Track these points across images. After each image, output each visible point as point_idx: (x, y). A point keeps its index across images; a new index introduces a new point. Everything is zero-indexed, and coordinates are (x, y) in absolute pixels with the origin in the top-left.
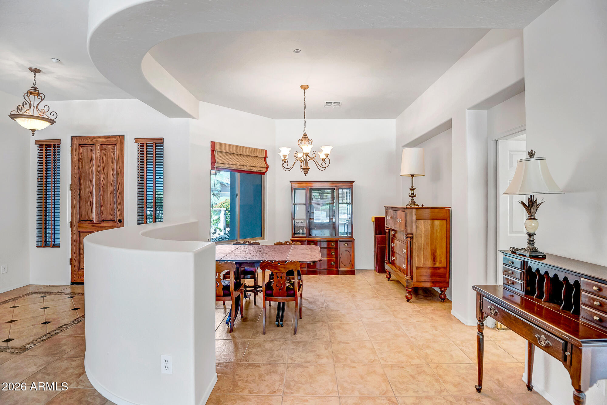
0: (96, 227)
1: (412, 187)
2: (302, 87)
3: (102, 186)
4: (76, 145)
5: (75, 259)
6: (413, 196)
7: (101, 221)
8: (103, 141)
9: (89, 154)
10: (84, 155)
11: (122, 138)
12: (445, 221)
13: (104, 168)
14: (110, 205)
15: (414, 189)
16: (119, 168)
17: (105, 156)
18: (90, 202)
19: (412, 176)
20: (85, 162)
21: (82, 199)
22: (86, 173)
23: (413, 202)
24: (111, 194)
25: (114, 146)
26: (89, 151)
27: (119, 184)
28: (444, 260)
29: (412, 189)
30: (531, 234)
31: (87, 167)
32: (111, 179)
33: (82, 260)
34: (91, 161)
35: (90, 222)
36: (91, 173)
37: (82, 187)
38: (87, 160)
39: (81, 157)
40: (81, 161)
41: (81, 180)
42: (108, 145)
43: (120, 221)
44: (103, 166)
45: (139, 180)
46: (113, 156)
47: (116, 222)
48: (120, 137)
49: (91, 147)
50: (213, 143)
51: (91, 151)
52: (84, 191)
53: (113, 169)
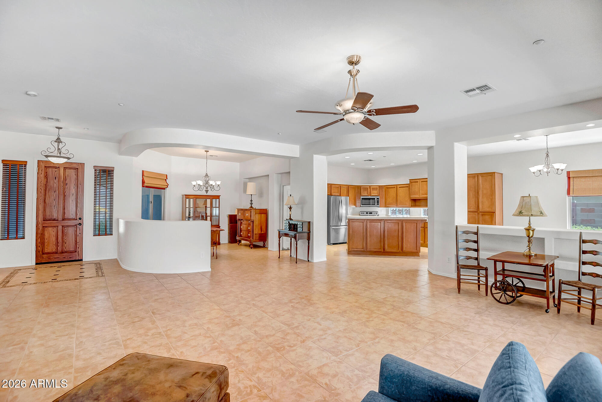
0: (59, 223)
1: (251, 200)
2: (205, 151)
3: (65, 196)
4: (42, 166)
5: (39, 246)
6: (251, 204)
7: (63, 219)
8: (67, 166)
9: (54, 173)
10: (49, 174)
11: (83, 165)
12: (265, 215)
13: (67, 184)
14: (72, 208)
16: (80, 184)
17: (68, 176)
18: (54, 206)
19: (251, 195)
20: (50, 179)
21: (47, 204)
22: (51, 186)
23: (251, 207)
24: (72, 201)
25: (76, 170)
26: (54, 171)
27: (80, 195)
28: (265, 230)
29: (251, 201)
30: (290, 215)
31: (52, 182)
32: (73, 191)
33: (46, 247)
34: (55, 178)
35: (54, 220)
36: (55, 186)
37: (47, 196)
38: (52, 178)
39: (46, 175)
40: (46, 178)
41: (46, 191)
42: (70, 168)
43: (80, 219)
44: (66, 182)
45: (95, 193)
46: (75, 176)
47: (76, 220)
48: (81, 164)
49: (56, 168)
50: (143, 171)
51: (56, 171)
52: (48, 199)
53: (75, 184)
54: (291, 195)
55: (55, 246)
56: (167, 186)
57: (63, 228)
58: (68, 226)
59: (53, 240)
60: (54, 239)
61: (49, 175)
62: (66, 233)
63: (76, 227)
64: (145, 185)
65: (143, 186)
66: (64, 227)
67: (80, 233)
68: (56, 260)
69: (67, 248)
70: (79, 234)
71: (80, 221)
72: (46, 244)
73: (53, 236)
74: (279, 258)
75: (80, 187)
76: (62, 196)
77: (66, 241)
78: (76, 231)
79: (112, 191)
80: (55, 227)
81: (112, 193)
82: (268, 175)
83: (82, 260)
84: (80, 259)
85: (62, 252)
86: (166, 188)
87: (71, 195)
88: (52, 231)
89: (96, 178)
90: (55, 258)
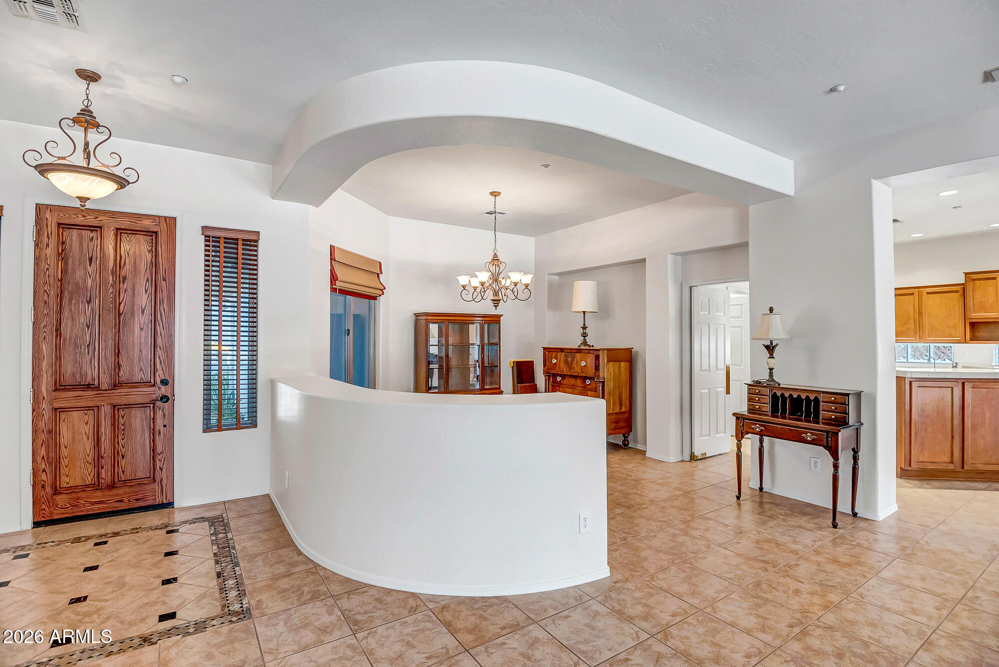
0: (103, 398)
1: (584, 325)
2: (492, 193)
3: (120, 314)
4: (49, 224)
5: (44, 470)
6: (584, 335)
7: (115, 386)
8: (125, 223)
9: (85, 245)
10: (71, 246)
11: (171, 222)
12: (628, 363)
13: (125, 278)
14: (140, 351)
15: (586, 328)
16: (164, 280)
17: (128, 255)
18: (88, 346)
19: (584, 312)
20: (73, 263)
21: (65, 340)
22: (77, 284)
23: (585, 343)
24: (141, 329)
25: (152, 236)
26: (86, 240)
27: (162, 311)
28: (628, 404)
29: (584, 328)
30: (771, 369)
31: (79, 273)
32: (144, 299)
33: (64, 471)
34: (91, 260)
35: (88, 387)
36: (89, 285)
37: (66, 314)
38: (80, 259)
39: (63, 250)
40: (62, 259)
41: (61, 299)
42: (134, 232)
43: (164, 382)
44: (123, 273)
45: (208, 305)
46: (149, 256)
47: (154, 385)
48: (166, 220)
49: (92, 231)
50: (332, 248)
51: (92, 240)
52: (70, 324)
53: (148, 280)
54: (771, 310)
55: (90, 468)
56: (382, 290)
57: (116, 412)
58: (129, 406)
59: (84, 449)
60: (89, 445)
61: (71, 250)
62: (123, 427)
63: (154, 407)
64: (339, 285)
65: (333, 290)
66: (118, 409)
67: (165, 426)
68: (97, 509)
69: (128, 472)
70: (162, 429)
71: (164, 390)
72: (64, 462)
73: (85, 438)
74: (738, 498)
75: (165, 289)
76: (112, 315)
77: (123, 450)
78: (154, 419)
79: (255, 301)
80: (89, 408)
81: (255, 306)
82: (644, 260)
83: (170, 504)
84: (165, 502)
85: (112, 486)
86: (380, 295)
87: (138, 313)
88: (83, 422)
89: (210, 263)
90: (93, 503)
